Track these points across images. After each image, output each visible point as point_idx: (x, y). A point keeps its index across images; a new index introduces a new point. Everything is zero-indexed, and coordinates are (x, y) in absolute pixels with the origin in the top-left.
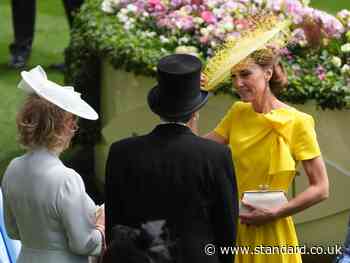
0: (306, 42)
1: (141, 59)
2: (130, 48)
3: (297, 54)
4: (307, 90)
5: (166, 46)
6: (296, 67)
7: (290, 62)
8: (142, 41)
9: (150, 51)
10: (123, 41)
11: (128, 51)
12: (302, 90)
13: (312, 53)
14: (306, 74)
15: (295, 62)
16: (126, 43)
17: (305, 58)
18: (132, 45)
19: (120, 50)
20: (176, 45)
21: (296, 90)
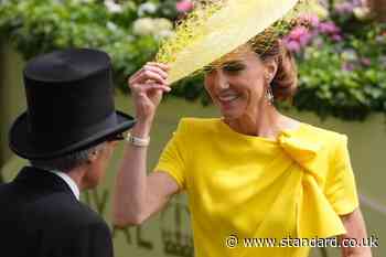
0: (367, 10)
1: (71, 42)
2: (52, 22)
3: (351, 32)
4: (368, 96)
5: (116, 18)
6: (349, 55)
7: (339, 46)
8: (73, 10)
9: (86, 28)
10: (38, 10)
11: (48, 29)
12: (359, 96)
13: (378, 30)
14: (366, 67)
15: (348, 47)
16: (46, 13)
17: (365, 39)
18: (55, 17)
19: (34, 25)
20: (134, 16)
21: (349, 95)
